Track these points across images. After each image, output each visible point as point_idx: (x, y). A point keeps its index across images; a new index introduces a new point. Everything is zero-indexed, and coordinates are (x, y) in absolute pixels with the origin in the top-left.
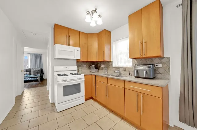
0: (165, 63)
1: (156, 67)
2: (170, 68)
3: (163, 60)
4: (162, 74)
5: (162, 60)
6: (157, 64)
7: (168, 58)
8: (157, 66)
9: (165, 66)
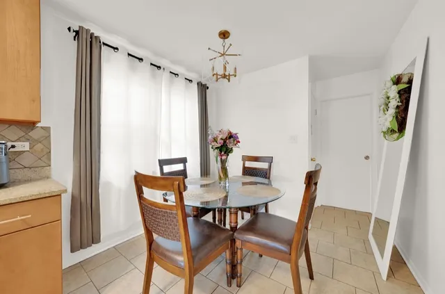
0: (38, 141)
1: (11, 150)
2: (50, 152)
3: (34, 134)
4: (30, 168)
5: (29, 134)
6: (13, 144)
7: (47, 129)
8: (13, 147)
9: (39, 147)
